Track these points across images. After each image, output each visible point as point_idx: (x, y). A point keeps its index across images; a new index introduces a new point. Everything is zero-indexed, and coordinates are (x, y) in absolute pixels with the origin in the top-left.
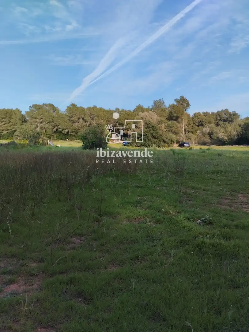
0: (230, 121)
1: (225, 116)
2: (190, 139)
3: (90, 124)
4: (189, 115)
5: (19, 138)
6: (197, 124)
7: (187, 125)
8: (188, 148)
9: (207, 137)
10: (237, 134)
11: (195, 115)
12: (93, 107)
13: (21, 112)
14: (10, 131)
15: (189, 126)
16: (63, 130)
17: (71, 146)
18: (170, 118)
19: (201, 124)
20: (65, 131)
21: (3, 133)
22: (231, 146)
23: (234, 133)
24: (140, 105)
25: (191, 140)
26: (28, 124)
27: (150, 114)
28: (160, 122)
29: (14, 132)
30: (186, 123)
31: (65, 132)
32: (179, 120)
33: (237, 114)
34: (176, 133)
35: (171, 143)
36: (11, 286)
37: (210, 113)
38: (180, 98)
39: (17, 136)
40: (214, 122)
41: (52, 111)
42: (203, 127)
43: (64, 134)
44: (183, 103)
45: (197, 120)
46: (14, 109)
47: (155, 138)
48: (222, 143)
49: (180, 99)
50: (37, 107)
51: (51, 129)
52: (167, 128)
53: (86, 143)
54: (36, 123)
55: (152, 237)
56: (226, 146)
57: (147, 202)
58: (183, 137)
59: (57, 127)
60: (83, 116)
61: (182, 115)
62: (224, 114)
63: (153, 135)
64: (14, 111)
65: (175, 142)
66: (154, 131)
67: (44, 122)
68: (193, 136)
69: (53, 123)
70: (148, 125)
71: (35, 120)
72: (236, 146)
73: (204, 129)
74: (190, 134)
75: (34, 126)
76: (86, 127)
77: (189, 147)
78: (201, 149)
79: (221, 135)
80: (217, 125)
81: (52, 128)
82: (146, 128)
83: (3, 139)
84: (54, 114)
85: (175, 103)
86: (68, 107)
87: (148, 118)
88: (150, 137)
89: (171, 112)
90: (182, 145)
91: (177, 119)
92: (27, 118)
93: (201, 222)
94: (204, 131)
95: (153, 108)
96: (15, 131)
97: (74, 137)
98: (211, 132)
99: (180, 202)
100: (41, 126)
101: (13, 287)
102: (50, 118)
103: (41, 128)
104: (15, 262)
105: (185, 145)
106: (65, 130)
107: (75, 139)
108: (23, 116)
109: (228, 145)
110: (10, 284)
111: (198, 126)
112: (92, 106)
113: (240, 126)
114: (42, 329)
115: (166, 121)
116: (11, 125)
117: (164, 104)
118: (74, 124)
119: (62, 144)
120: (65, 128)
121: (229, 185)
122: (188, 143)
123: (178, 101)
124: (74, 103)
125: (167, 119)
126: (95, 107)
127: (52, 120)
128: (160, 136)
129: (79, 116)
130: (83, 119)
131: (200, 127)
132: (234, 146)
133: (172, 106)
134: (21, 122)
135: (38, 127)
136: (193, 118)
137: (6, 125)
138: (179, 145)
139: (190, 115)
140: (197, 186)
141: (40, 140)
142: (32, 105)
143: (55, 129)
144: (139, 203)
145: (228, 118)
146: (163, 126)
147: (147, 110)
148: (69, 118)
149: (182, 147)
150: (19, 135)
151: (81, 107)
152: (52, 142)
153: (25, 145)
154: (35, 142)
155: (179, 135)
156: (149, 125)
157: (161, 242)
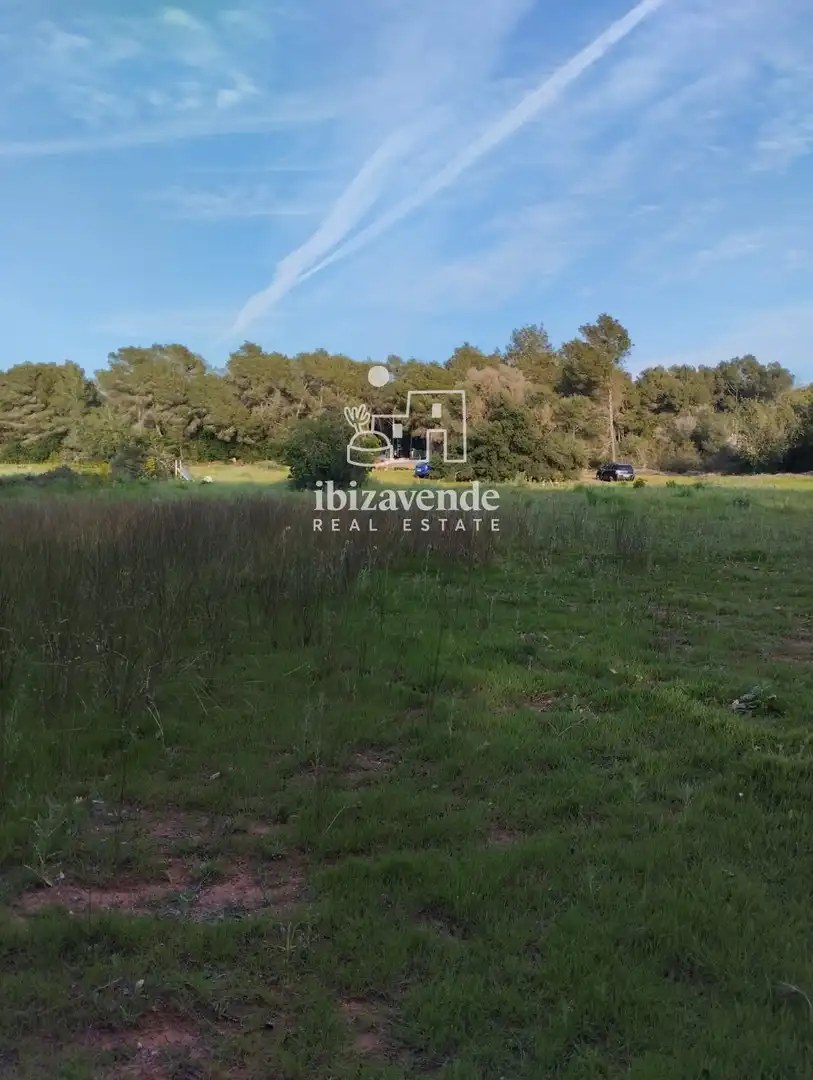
0: (762, 394)
1: (744, 378)
2: (631, 452)
3: (307, 408)
4: (627, 376)
5: (77, 459)
6: (655, 406)
7: (621, 408)
8: (630, 484)
9: (690, 446)
10: (789, 437)
11: (647, 375)
12: (315, 355)
13: (82, 372)
14: (48, 433)
15: (628, 412)
16: (220, 427)
17: (246, 479)
18: (567, 387)
19: (666, 406)
20: (227, 431)
21: (27, 441)
22: (769, 476)
23: (780, 434)
24: (467, 344)
25: (635, 456)
26: (107, 411)
27: (502, 374)
28: (536, 400)
29: (62, 438)
30: (619, 403)
31: (226, 435)
32: (597, 392)
33: (786, 371)
34: (586, 435)
35: (573, 469)
36: (218, 889)
37: (694, 369)
38: (598, 322)
39: (72, 449)
40: (710, 398)
41: (181, 370)
42: (673, 414)
43: (222, 441)
44: (609, 335)
45: (655, 393)
46: (60, 362)
47: (521, 451)
48: (739, 464)
49: (597, 325)
50: (133, 356)
51: (180, 426)
52: (560, 420)
53: (300, 469)
54: (133, 408)
55: (602, 752)
56: (752, 477)
57: (552, 648)
58: (609, 448)
59: (199, 420)
60: (282, 383)
61: (604, 377)
62: (740, 371)
63: (512, 443)
64: (60, 370)
65: (586, 463)
66: (516, 428)
67: (158, 406)
68: (642, 445)
69: (184, 407)
70: (498, 411)
71: (130, 398)
72: (788, 474)
73: (679, 422)
74: (632, 437)
75: (126, 418)
76: (294, 419)
77: (631, 479)
78: (672, 485)
79: (733, 441)
80: (720, 407)
81: (183, 424)
82: (491, 420)
83: (26, 461)
84: (190, 378)
85: (584, 340)
86: (234, 356)
87: (496, 388)
88: (505, 448)
89: (569, 368)
90: (607, 473)
91: (588, 389)
92: (104, 393)
93: (743, 706)
94: (678, 427)
95: (510, 355)
96: (65, 434)
97: (255, 453)
98: (700, 430)
99: (658, 647)
100: (149, 416)
101: (224, 893)
102: (177, 391)
103: (150, 423)
104: (205, 821)
105: (618, 472)
106: (226, 428)
107: (256, 459)
108: (89, 385)
109: (758, 472)
110: (212, 883)
111: (656, 411)
112: (311, 350)
113: (797, 409)
114: (353, 1003)
115: (555, 396)
116: (51, 417)
117: (546, 341)
118: (255, 409)
119: (216, 474)
120: (226, 421)
121: (799, 595)
122: (629, 468)
123: (590, 331)
124: (252, 341)
125: (556, 390)
126: (322, 353)
127: (182, 398)
128: (537, 444)
129: (268, 384)
130: (284, 392)
131: (663, 415)
132: (779, 477)
133: (572, 348)
134: (83, 403)
135: (136, 421)
136: (639, 385)
137: (34, 416)
138: (598, 474)
139: (630, 377)
140: (696, 599)
141: (151, 462)
142: (120, 350)
143: (192, 427)
144: (529, 651)
145: (757, 386)
146: (546, 412)
147: (493, 361)
148: (238, 392)
149: (609, 481)
150: (78, 445)
151: (277, 356)
152: (187, 469)
153: (104, 479)
154: (134, 469)
155: (596, 440)
156: (502, 409)
157: (634, 764)
